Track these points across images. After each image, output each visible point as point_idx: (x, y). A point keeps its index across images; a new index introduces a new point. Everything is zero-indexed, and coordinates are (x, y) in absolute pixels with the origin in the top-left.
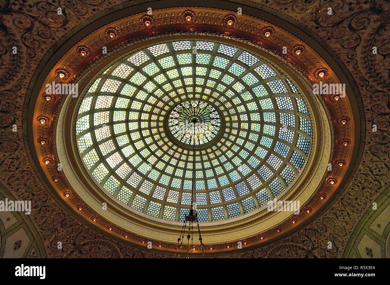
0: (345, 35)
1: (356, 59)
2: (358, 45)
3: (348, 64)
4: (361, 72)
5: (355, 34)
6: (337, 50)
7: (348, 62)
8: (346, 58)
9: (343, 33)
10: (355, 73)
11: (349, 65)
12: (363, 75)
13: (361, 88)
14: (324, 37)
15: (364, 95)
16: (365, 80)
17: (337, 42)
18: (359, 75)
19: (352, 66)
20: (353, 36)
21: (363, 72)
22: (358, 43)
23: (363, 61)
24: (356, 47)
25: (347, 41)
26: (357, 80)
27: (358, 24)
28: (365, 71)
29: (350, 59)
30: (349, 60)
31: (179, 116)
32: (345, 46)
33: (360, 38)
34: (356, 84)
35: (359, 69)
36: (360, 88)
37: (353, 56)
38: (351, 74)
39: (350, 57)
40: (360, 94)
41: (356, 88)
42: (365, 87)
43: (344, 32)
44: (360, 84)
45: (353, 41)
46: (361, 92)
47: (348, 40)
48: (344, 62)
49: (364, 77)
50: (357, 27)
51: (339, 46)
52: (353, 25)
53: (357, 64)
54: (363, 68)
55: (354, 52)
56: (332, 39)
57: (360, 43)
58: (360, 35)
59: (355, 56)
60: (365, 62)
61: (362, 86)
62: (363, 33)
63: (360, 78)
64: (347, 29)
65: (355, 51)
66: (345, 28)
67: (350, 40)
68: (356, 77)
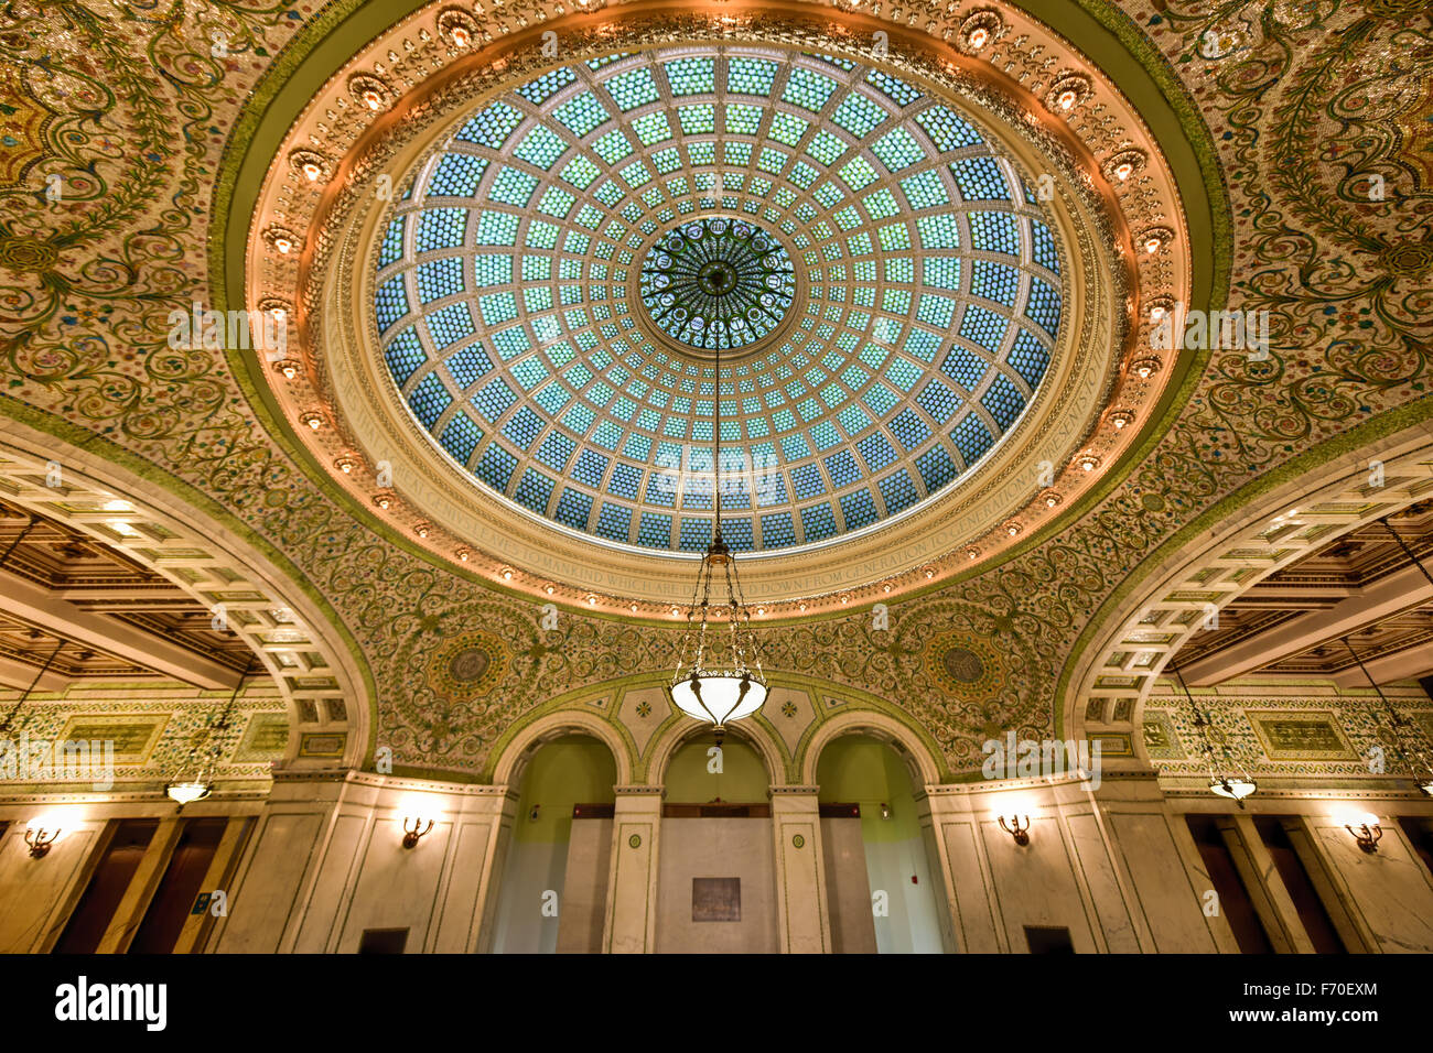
0: (159, 270)
1: (173, 207)
2: (141, 233)
3: (202, 208)
4: (184, 167)
5: (133, 258)
6: (199, 251)
7: (197, 211)
8: (194, 222)
9: (158, 276)
10: (204, 177)
11: (202, 203)
12: (185, 154)
13: (222, 129)
14: (203, 289)
15: (231, 101)
16: (190, 139)
17: (186, 266)
18: (198, 165)
19: (195, 197)
20: (140, 257)
21: (178, 164)
22: (139, 237)
23: (158, 189)
24: (151, 232)
25: (162, 254)
26: (214, 153)
27: (113, 275)
28: (171, 162)
29: (188, 217)
30: (191, 214)
31: (699, 319)
32: (174, 246)
33: (126, 246)
34: (227, 147)
35: (184, 178)
36: (225, 130)
37: (173, 218)
38: (218, 181)
39: (184, 220)
40: (242, 114)
41: (236, 138)
42: (208, 124)
43: (153, 275)
44: (216, 141)
45: (150, 248)
46: (230, 118)
47: (159, 258)
48: (207, 217)
49: (188, 149)
50: (119, 271)
51: (189, 257)
52: (124, 278)
53: (181, 194)
54: (171, 173)
55: (166, 224)
56: (189, 277)
57: (134, 235)
58: (122, 252)
59: (169, 214)
60: (153, 183)
61: (214, 130)
62: (114, 251)
63: (200, 155)
64: (142, 277)
65: (161, 224)
66: (145, 283)
67: (153, 253)
68: (212, 164)
